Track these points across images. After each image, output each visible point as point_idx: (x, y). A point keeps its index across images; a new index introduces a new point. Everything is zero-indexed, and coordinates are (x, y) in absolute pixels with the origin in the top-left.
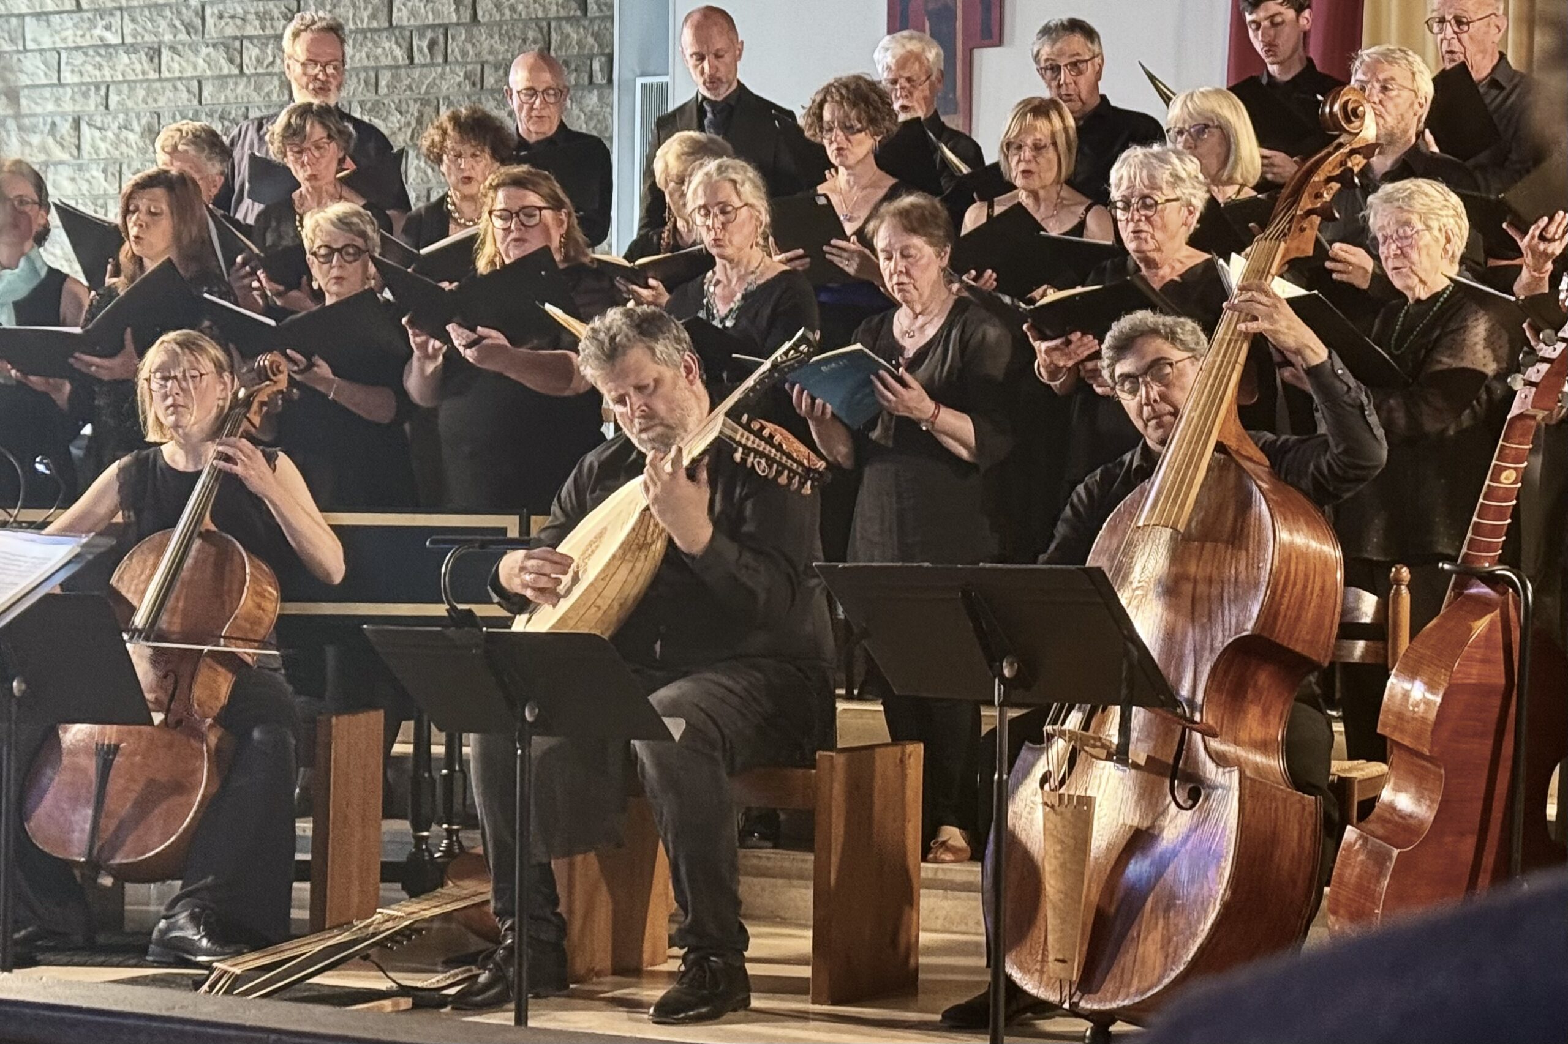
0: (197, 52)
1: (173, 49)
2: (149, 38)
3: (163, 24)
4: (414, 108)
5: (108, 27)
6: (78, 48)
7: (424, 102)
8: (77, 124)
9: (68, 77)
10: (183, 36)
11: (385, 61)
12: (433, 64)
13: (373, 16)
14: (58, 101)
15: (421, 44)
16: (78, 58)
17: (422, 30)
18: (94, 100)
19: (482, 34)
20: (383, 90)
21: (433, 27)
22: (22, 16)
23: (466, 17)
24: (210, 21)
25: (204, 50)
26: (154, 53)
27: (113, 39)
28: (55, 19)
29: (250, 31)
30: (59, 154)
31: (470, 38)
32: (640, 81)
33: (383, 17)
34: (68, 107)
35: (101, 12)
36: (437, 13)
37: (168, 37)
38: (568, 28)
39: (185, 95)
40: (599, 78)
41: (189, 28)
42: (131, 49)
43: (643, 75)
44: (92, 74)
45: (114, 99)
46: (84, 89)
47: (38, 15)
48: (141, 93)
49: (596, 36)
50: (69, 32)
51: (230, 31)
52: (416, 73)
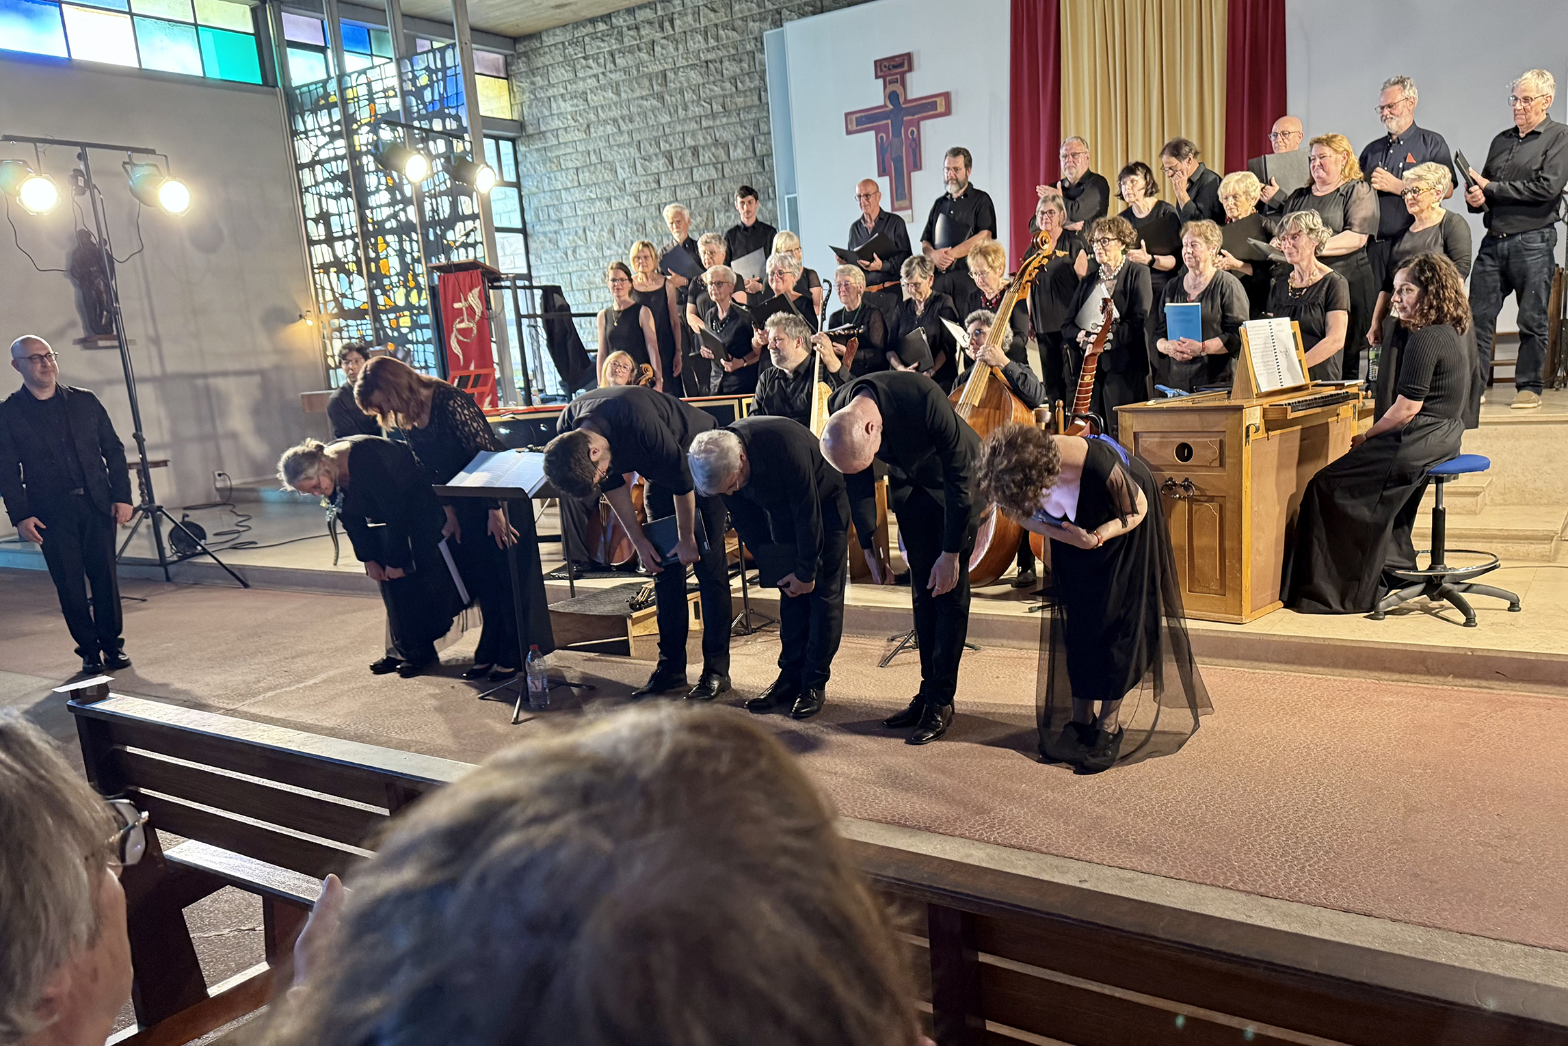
0: (624, 198)
1: (615, 198)
2: (606, 194)
3: (610, 189)
4: (705, 214)
5: (591, 192)
6: (581, 201)
7: (708, 211)
8: (584, 230)
9: (579, 212)
10: (618, 193)
11: (693, 196)
12: (710, 195)
13: (686, 178)
14: (577, 222)
15: (705, 188)
16: (582, 205)
17: (705, 182)
18: (589, 220)
19: (727, 182)
20: (693, 208)
21: (709, 181)
22: (560, 190)
23: (720, 176)
24: (627, 186)
25: (626, 198)
26: (609, 200)
27: (593, 196)
28: (572, 190)
29: (643, 188)
30: (580, 243)
31: (722, 183)
32: (786, 197)
33: (690, 178)
34: (580, 224)
35: (588, 186)
36: (709, 175)
37: (613, 194)
38: (758, 177)
39: (621, 216)
40: (772, 196)
41: (620, 190)
42: (600, 199)
43: (788, 194)
44: (587, 210)
45: (596, 220)
46: (585, 217)
47: (565, 189)
48: (606, 216)
49: (769, 179)
50: (577, 194)
51: (635, 189)
52: (704, 199)
